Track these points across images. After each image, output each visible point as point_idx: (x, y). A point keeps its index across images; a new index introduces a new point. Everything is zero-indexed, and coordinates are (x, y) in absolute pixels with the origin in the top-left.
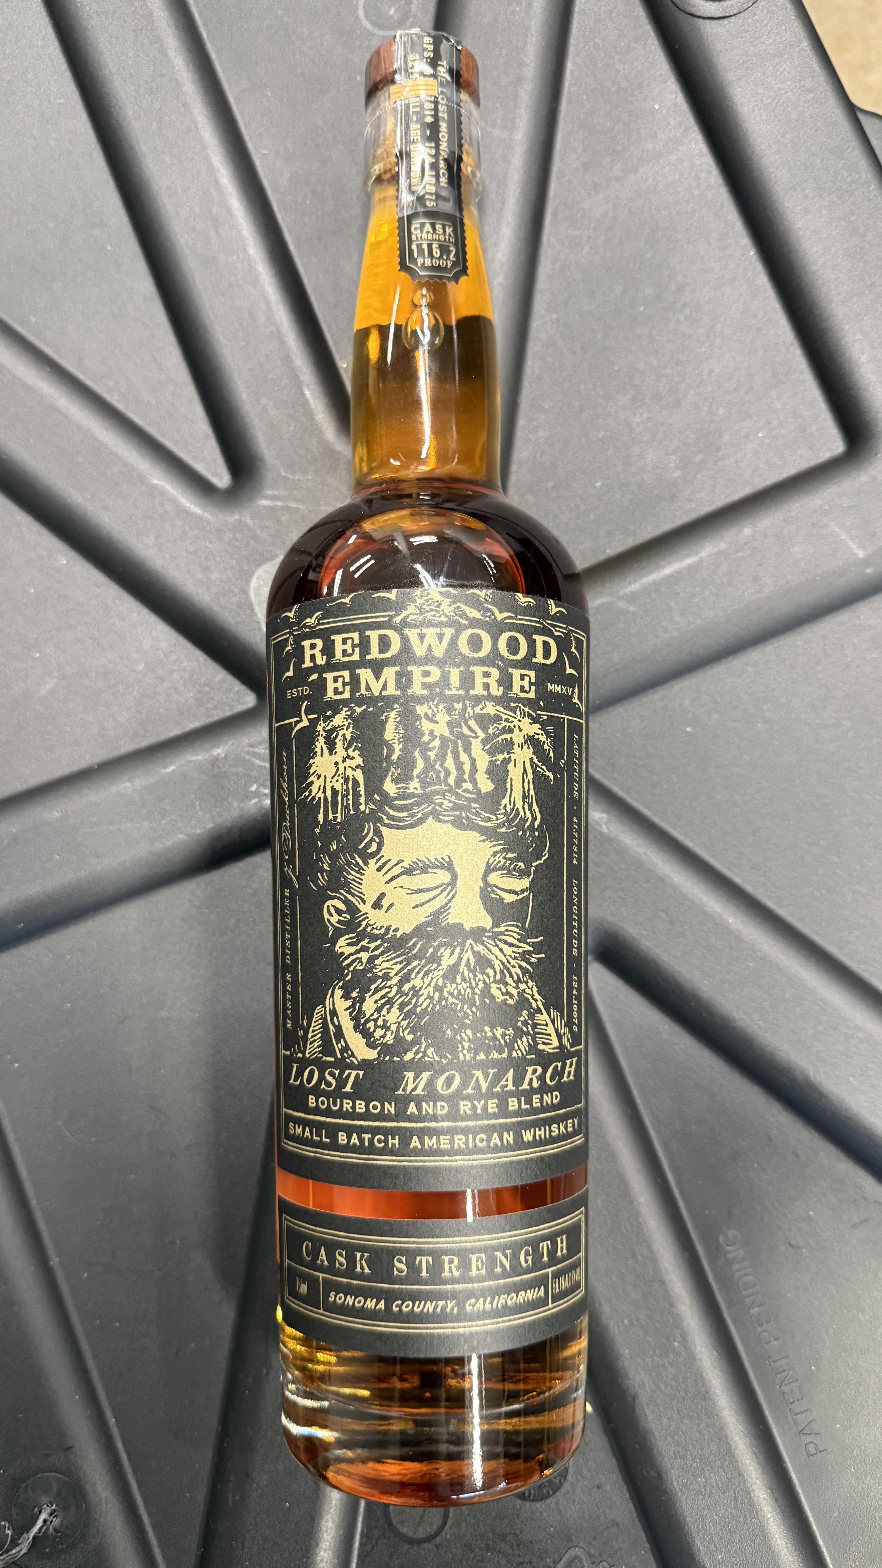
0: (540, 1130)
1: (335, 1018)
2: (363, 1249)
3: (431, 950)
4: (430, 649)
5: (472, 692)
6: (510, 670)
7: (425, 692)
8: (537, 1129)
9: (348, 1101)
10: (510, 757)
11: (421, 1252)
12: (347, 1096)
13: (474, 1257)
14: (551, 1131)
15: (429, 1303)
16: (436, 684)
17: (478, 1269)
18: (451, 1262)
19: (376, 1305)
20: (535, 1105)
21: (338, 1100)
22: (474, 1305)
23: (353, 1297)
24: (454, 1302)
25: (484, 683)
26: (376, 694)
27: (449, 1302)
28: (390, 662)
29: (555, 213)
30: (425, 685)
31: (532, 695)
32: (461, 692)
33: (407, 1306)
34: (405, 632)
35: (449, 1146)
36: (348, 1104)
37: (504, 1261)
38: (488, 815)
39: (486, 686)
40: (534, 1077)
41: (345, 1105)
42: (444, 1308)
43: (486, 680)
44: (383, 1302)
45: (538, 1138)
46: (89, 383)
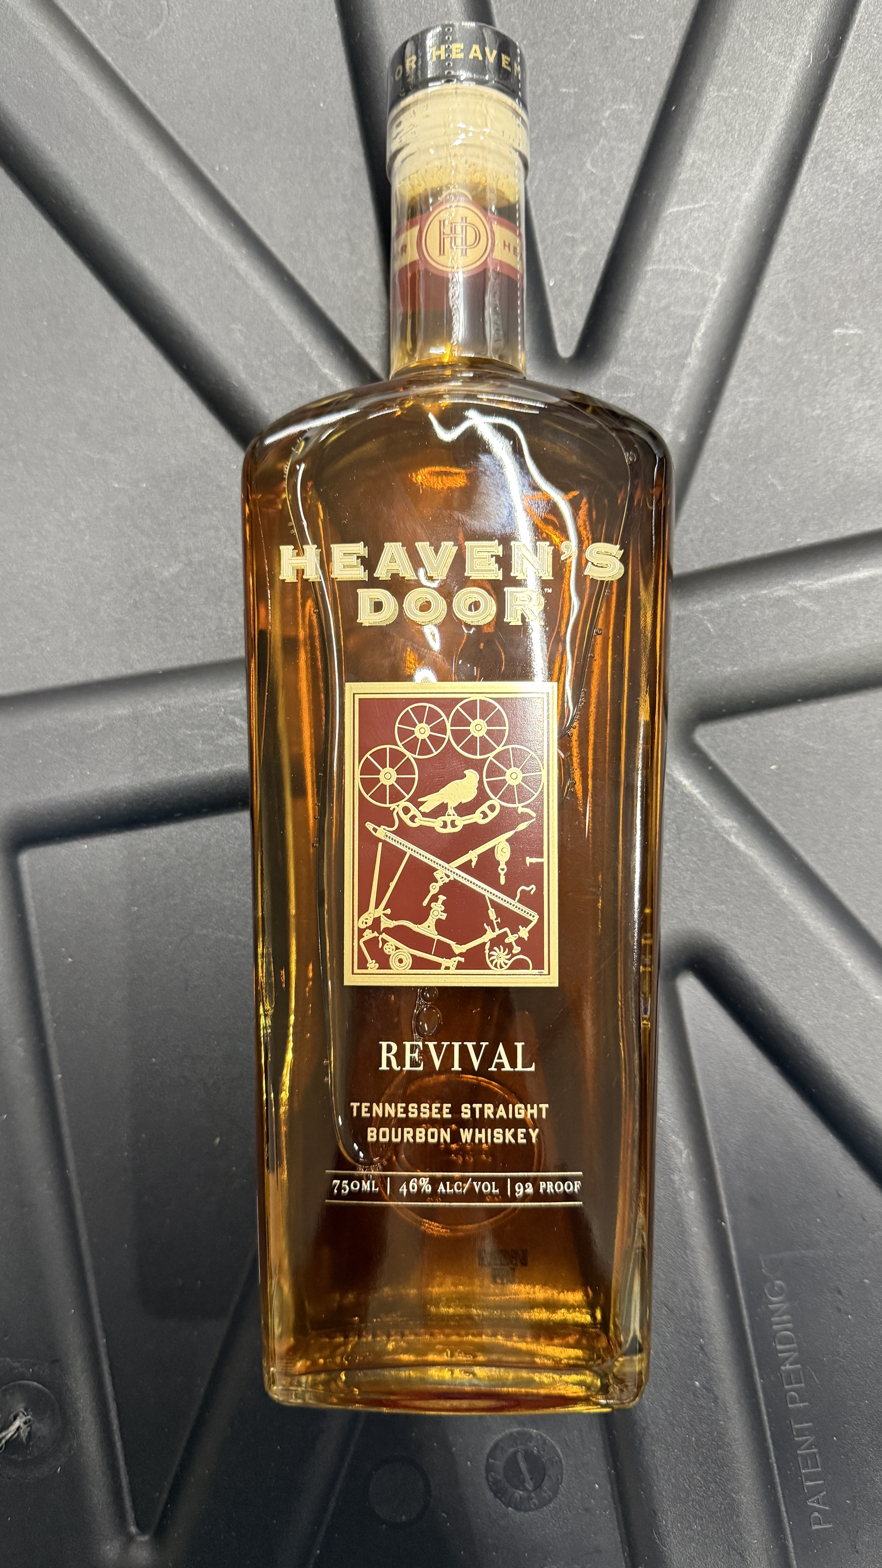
29: (815, 160)
46: (274, 250)
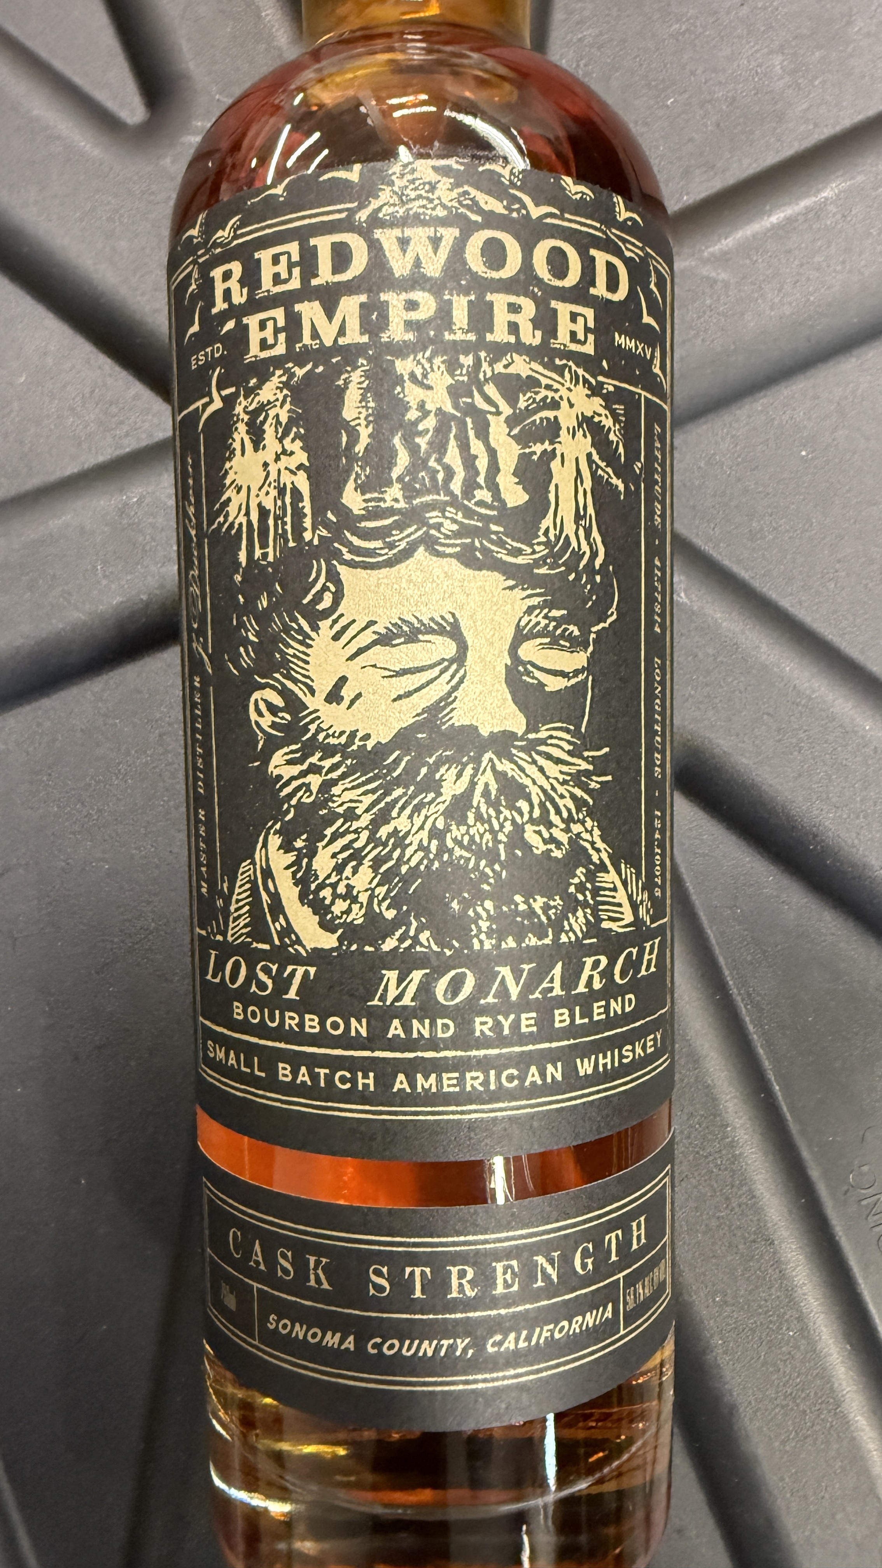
0: (605, 1057)
1: (270, 880)
2: (319, 1250)
3: (424, 771)
4: (417, 263)
5: (489, 337)
6: (554, 304)
7: (410, 336)
8: (601, 1056)
9: (292, 1014)
10: (554, 449)
11: (414, 1260)
12: (291, 1006)
13: (499, 1267)
14: (621, 1056)
15: (426, 1342)
16: (428, 322)
17: (507, 1285)
18: (462, 1274)
19: (342, 1342)
20: (596, 1018)
21: (277, 1012)
22: (500, 1344)
23: (305, 1327)
24: (467, 1341)
25: (509, 322)
26: (328, 343)
27: (459, 1341)
28: (349, 288)
30: (409, 325)
31: (589, 349)
32: (472, 337)
33: (391, 1347)
34: (376, 236)
35: (457, 1089)
36: (292, 1018)
37: (549, 1270)
38: (519, 545)
39: (514, 328)
40: (594, 973)
41: (288, 1021)
42: (452, 1348)
43: (513, 317)
44: (351, 1338)
45: (601, 1069)
